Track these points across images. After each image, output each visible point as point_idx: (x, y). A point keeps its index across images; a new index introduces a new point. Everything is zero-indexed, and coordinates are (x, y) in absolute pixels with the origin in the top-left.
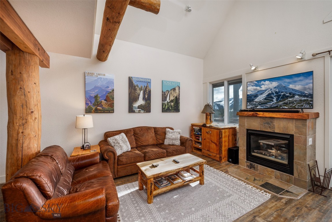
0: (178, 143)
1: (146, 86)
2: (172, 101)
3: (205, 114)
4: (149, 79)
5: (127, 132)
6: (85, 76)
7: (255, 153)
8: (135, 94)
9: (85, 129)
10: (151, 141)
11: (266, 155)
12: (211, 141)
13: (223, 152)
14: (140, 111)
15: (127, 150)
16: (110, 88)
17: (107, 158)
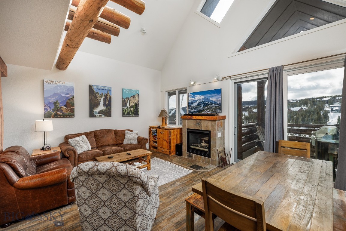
0: (135, 142)
1: (107, 94)
2: (132, 107)
3: (162, 118)
4: (109, 87)
5: (87, 135)
6: (43, 84)
7: (192, 146)
8: (95, 100)
9: (44, 132)
10: (111, 142)
11: (198, 147)
12: (164, 139)
13: (172, 148)
14: (101, 115)
15: (87, 150)
16: (70, 95)
17: (68, 156)
